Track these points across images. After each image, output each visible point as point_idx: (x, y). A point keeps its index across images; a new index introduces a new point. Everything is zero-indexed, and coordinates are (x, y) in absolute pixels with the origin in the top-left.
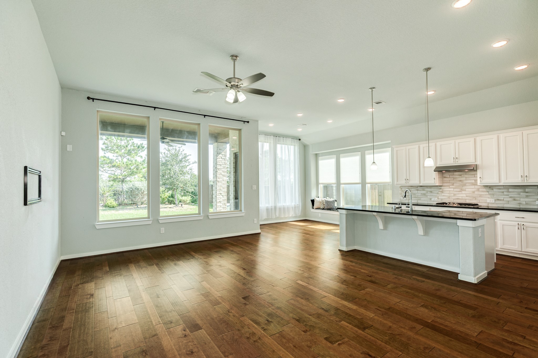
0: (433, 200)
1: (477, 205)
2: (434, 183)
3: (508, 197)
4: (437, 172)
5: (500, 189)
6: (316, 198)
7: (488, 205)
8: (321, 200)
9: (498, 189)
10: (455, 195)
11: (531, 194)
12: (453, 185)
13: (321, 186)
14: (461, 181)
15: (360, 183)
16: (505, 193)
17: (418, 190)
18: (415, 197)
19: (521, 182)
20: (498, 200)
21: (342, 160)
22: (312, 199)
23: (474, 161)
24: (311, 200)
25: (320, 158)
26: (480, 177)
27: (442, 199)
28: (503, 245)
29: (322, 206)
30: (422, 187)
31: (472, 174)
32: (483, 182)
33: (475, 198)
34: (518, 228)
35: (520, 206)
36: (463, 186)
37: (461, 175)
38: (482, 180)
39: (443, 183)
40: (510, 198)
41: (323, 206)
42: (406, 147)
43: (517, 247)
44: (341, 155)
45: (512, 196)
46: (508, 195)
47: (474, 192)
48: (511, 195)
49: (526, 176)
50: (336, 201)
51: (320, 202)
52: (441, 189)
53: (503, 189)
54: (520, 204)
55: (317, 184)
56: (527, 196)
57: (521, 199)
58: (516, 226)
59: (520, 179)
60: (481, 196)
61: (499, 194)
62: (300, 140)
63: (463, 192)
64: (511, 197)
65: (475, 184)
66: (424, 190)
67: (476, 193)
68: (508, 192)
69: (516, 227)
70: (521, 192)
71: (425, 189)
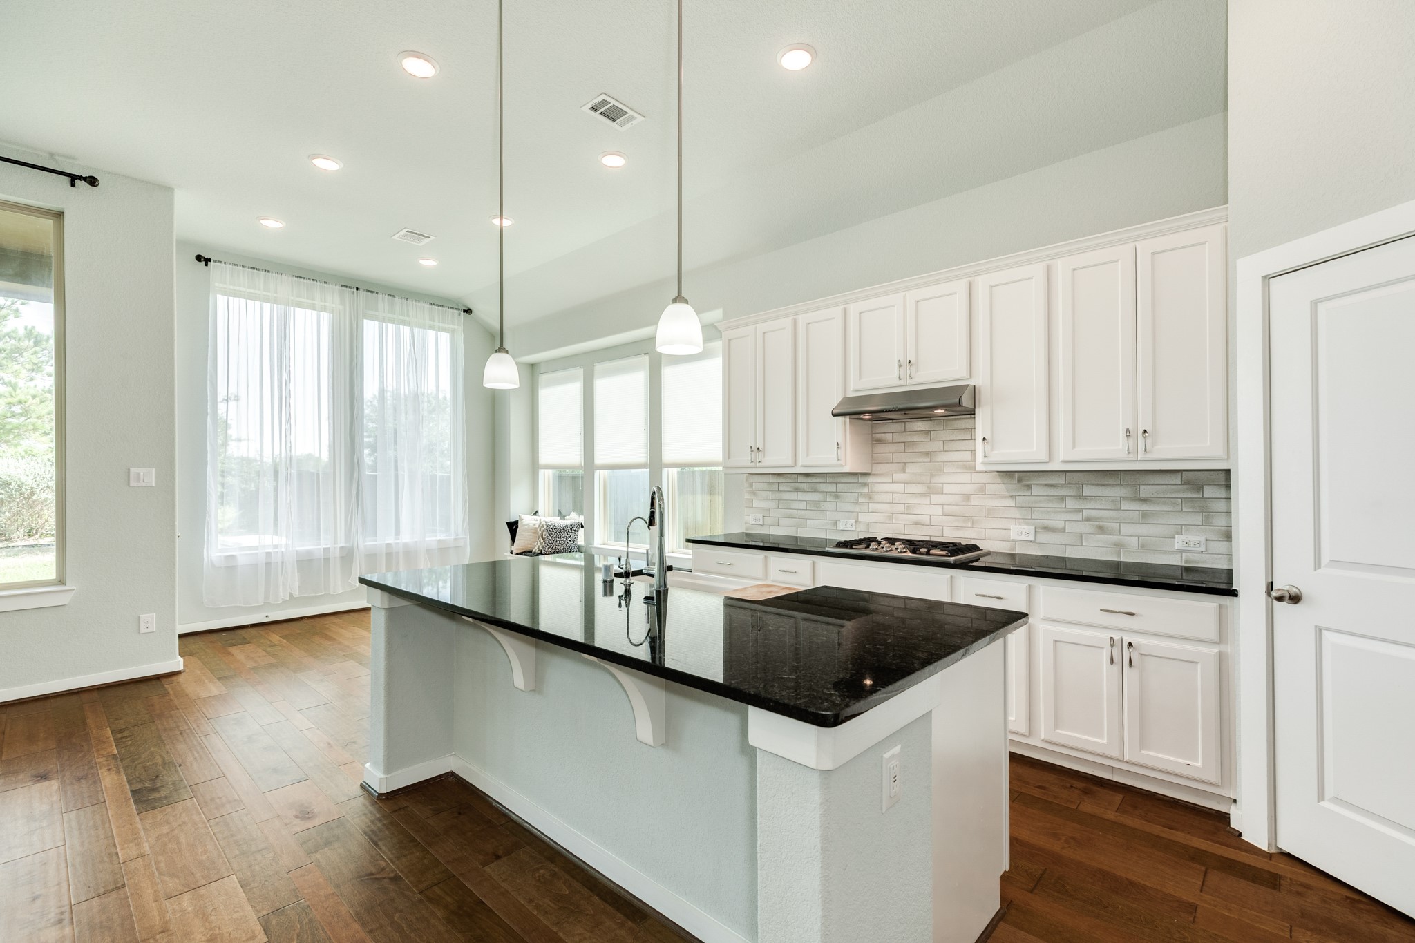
0: (840, 526)
1: (975, 548)
2: (835, 462)
3: (1079, 517)
4: (847, 419)
5: (1052, 486)
6: (523, 516)
7: (1014, 548)
8: (538, 522)
9: (1046, 485)
10: (908, 508)
11: (1157, 508)
12: (903, 471)
13: (546, 476)
14: (927, 454)
15: (647, 464)
16: (1070, 503)
17: (797, 490)
18: (790, 517)
19: (1124, 456)
20: (1046, 528)
21: (601, 385)
22: (513, 520)
23: (965, 374)
24: (507, 523)
25: (543, 378)
26: (984, 439)
27: (868, 524)
28: (1056, 726)
29: (539, 544)
30: (809, 480)
31: (964, 427)
32: (996, 456)
33: (972, 520)
34: (1112, 661)
35: (1119, 555)
36: (933, 475)
37: (930, 431)
38: (992, 450)
39: (874, 461)
40: (1086, 522)
41: (541, 544)
42: (756, 328)
43: (1105, 742)
44: (599, 367)
45: (1093, 513)
46: (1081, 510)
47: (967, 498)
48: (1091, 509)
49: (1145, 431)
50: (582, 527)
51: (535, 531)
52: (865, 484)
53: (1062, 485)
54: (1119, 545)
55: (534, 466)
56: (1144, 515)
57: (1121, 524)
58: (1103, 648)
59: (1121, 447)
60: (989, 513)
61: (1050, 505)
62: (469, 311)
63: (935, 498)
64: (1088, 519)
65: (970, 467)
66: (816, 491)
67: (976, 501)
68: (1081, 497)
69: (1105, 650)
70: (1126, 498)
71: (818, 486)
